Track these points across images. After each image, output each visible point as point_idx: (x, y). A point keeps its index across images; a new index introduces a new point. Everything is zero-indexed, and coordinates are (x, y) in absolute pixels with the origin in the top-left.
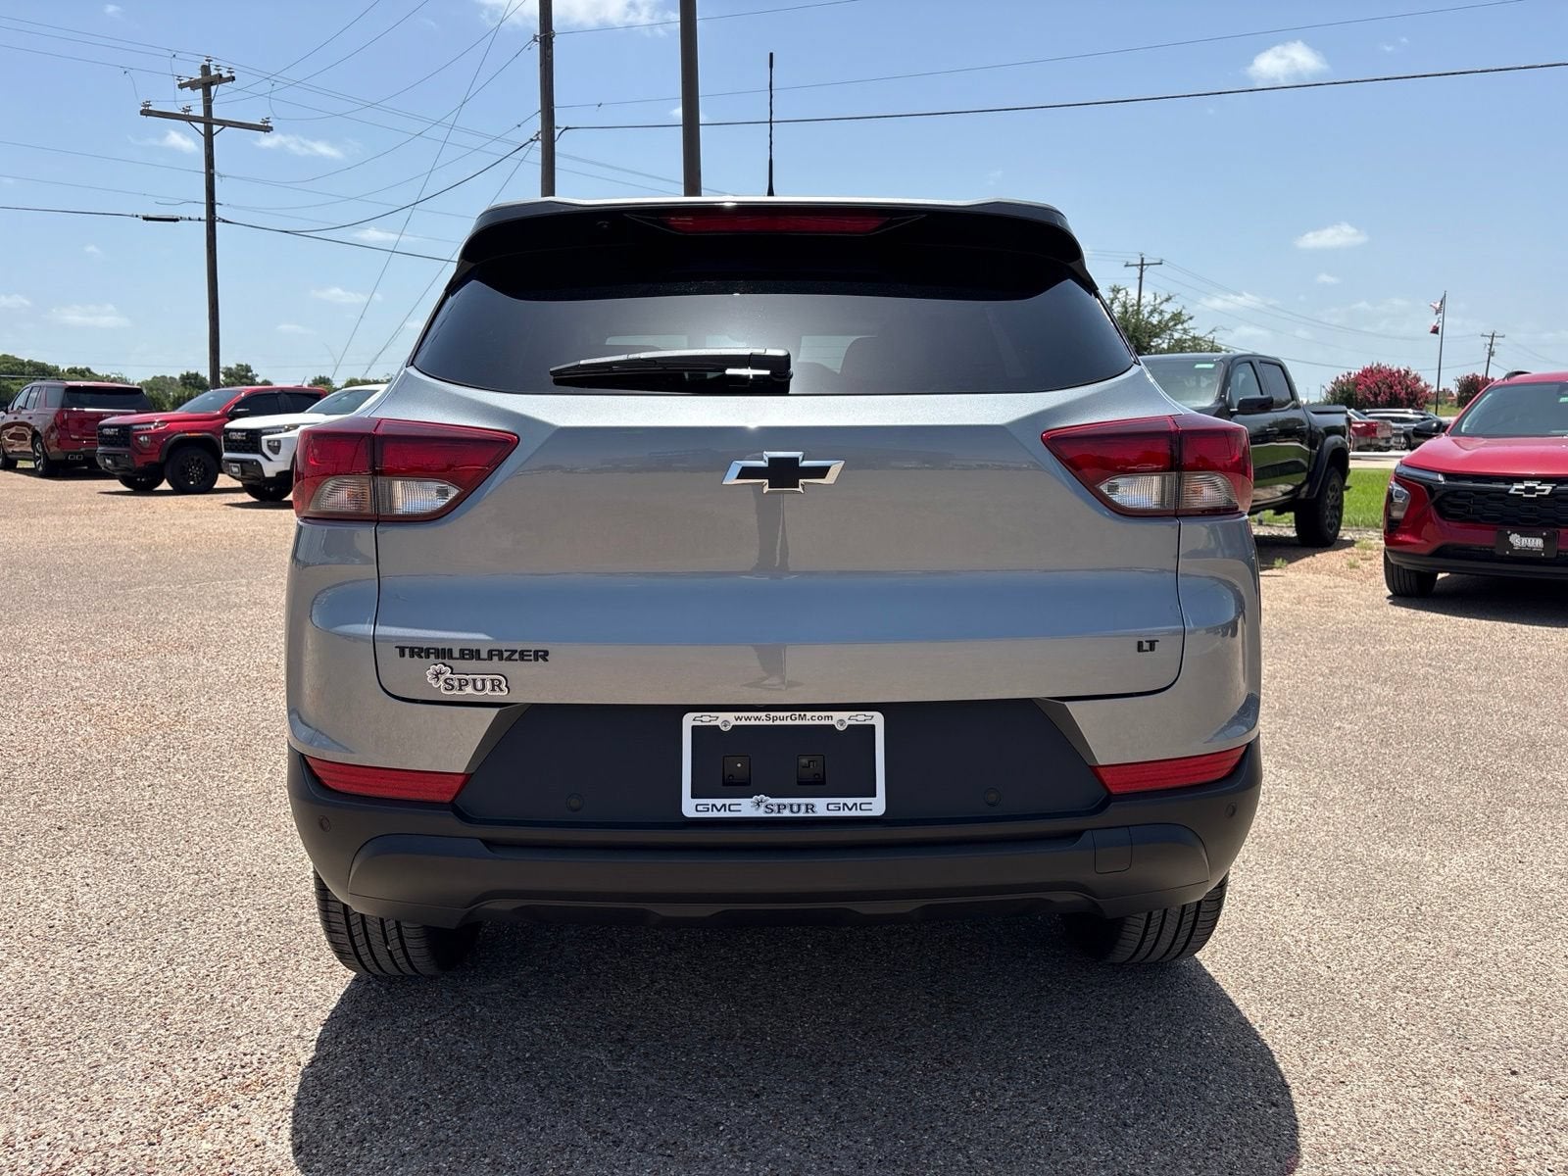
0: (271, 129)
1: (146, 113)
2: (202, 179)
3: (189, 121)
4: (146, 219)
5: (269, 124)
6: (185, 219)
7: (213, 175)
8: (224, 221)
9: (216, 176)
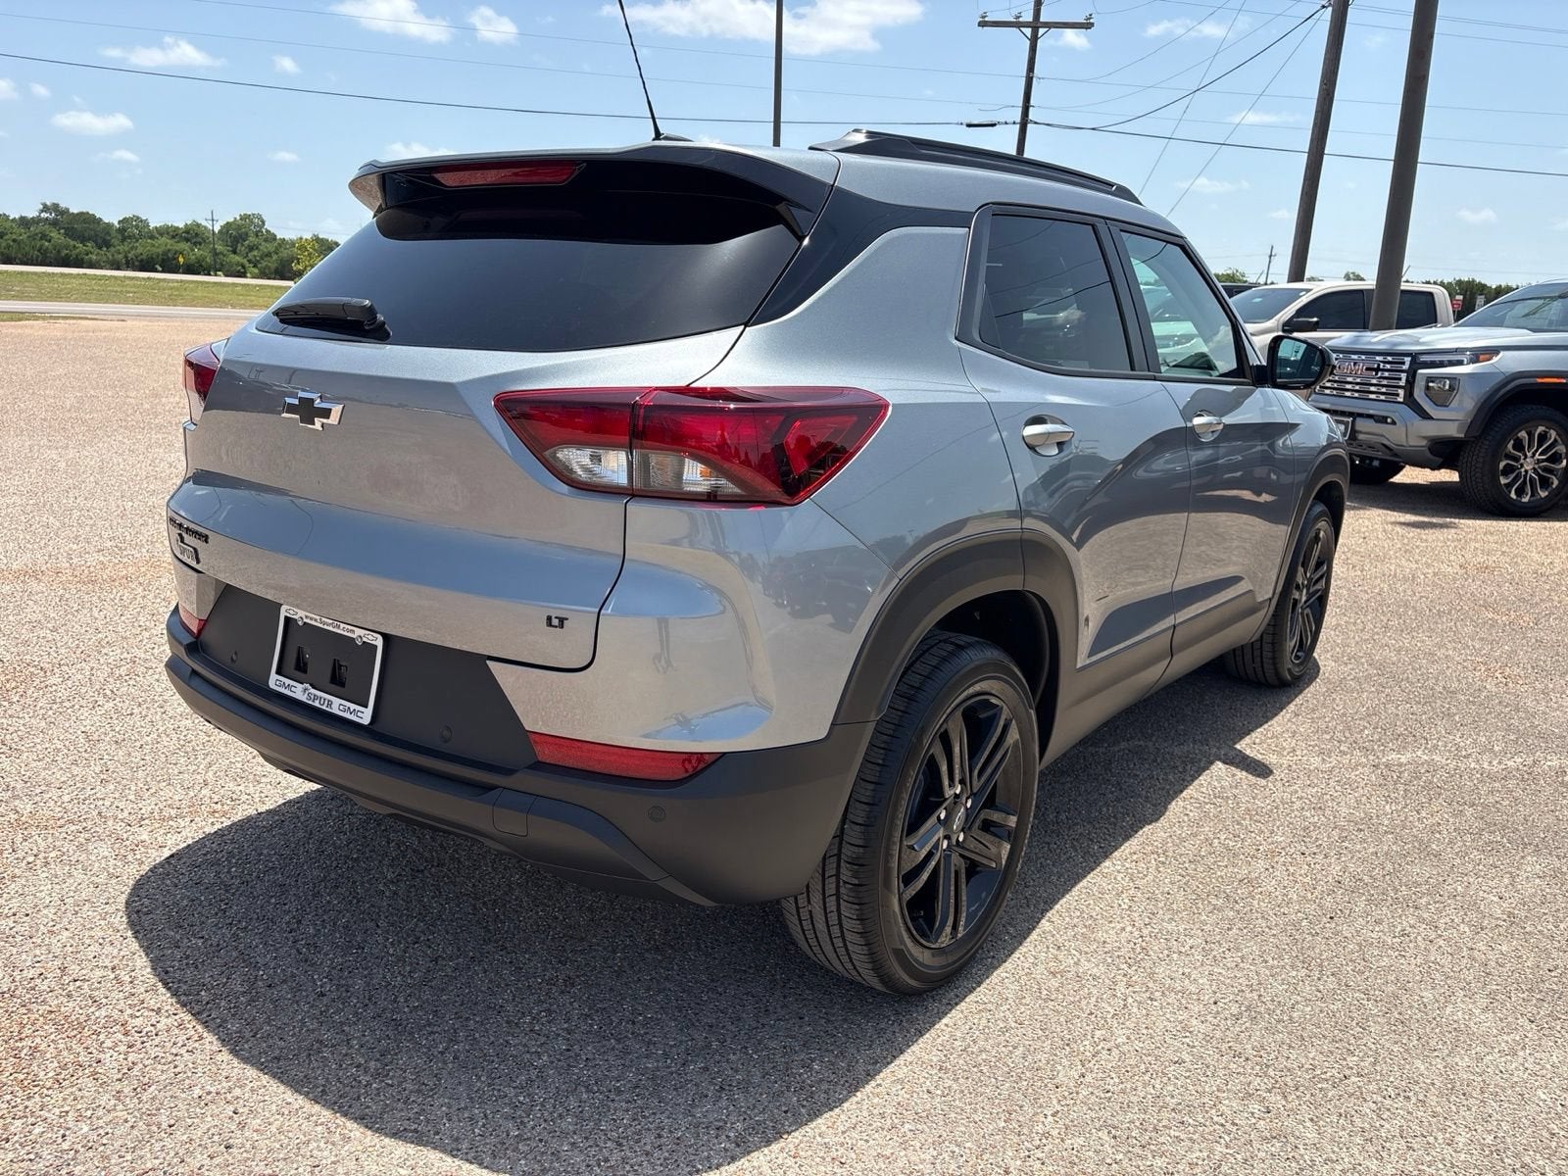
0: (1092, 25)
1: (983, 24)
2: (1023, 82)
3: (1019, 27)
4: (969, 126)
5: (1091, 21)
6: (1002, 123)
7: (1032, 78)
8: (1036, 123)
9: (1034, 79)
